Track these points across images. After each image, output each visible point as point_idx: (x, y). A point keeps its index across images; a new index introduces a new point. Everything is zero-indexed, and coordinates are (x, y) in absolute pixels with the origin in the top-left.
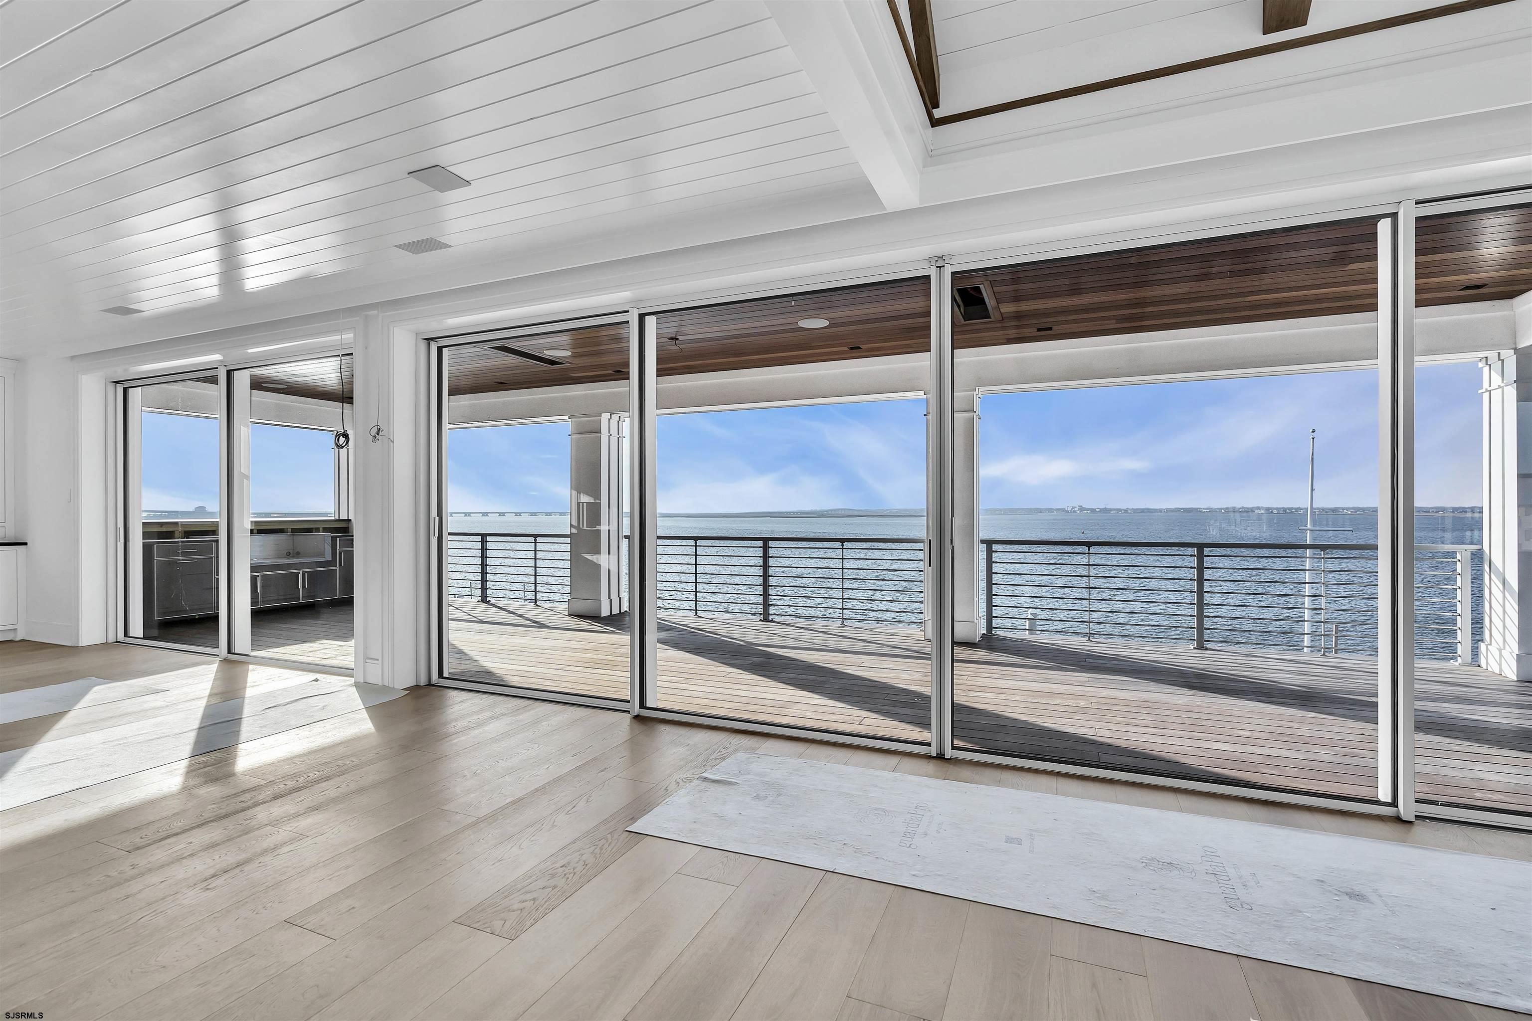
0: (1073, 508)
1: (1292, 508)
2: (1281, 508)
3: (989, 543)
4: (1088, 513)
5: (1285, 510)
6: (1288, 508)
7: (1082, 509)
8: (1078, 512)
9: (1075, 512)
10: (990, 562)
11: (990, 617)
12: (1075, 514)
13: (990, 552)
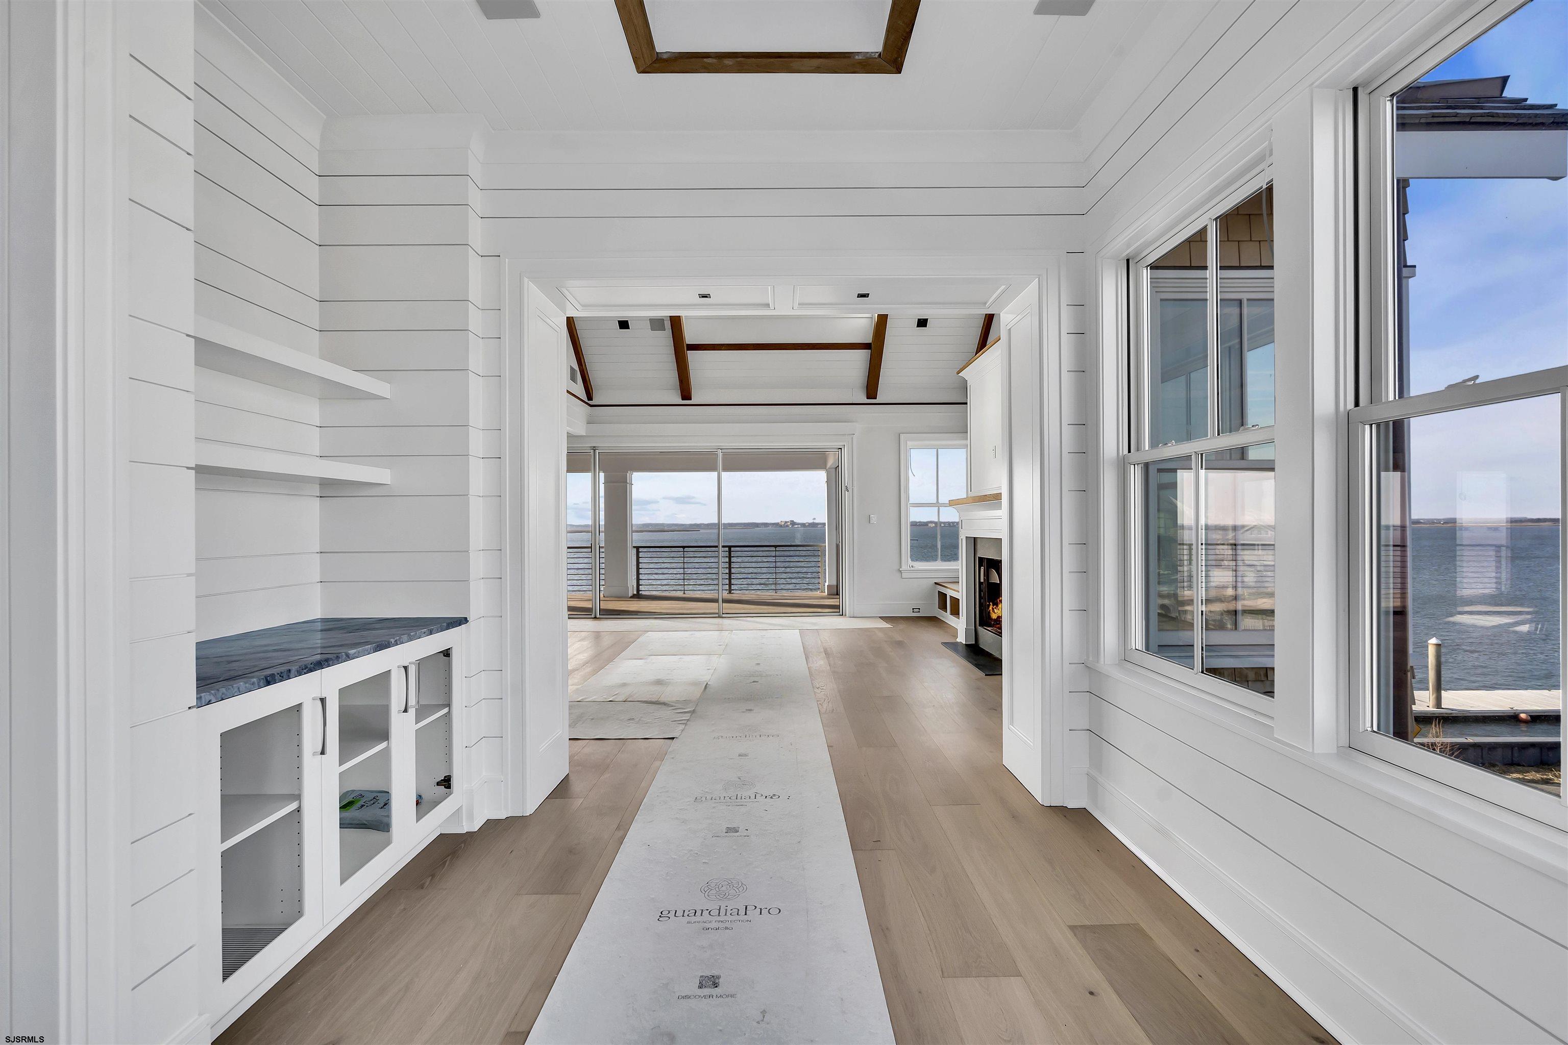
0: (786, 522)
1: (955, 522)
2: (947, 522)
3: (638, 548)
4: (798, 527)
5: (949, 523)
6: (952, 523)
7: (793, 523)
8: (790, 526)
9: (787, 526)
10: (638, 558)
11: (638, 585)
12: (787, 528)
13: (638, 552)
